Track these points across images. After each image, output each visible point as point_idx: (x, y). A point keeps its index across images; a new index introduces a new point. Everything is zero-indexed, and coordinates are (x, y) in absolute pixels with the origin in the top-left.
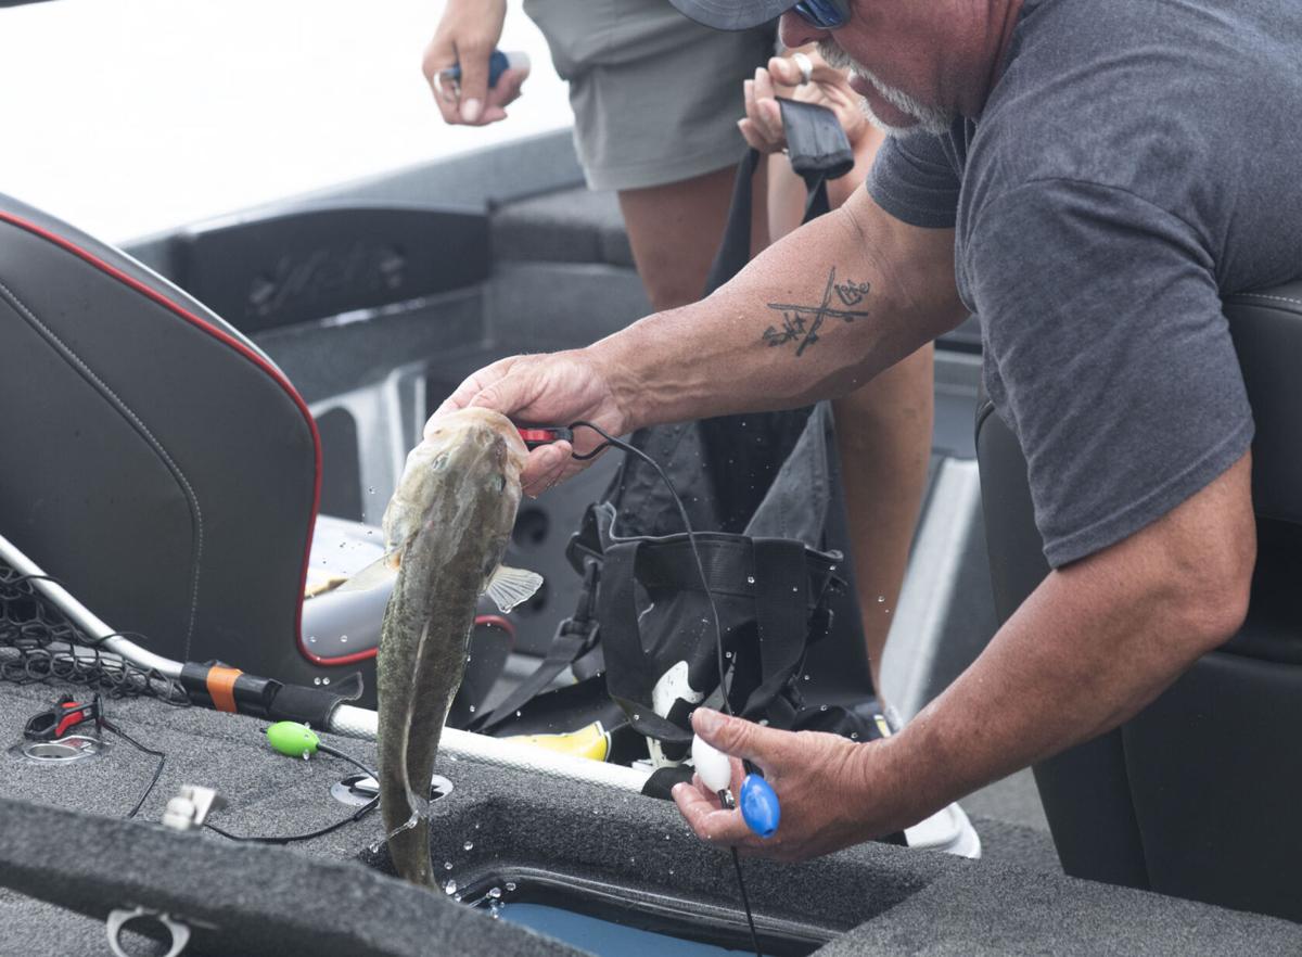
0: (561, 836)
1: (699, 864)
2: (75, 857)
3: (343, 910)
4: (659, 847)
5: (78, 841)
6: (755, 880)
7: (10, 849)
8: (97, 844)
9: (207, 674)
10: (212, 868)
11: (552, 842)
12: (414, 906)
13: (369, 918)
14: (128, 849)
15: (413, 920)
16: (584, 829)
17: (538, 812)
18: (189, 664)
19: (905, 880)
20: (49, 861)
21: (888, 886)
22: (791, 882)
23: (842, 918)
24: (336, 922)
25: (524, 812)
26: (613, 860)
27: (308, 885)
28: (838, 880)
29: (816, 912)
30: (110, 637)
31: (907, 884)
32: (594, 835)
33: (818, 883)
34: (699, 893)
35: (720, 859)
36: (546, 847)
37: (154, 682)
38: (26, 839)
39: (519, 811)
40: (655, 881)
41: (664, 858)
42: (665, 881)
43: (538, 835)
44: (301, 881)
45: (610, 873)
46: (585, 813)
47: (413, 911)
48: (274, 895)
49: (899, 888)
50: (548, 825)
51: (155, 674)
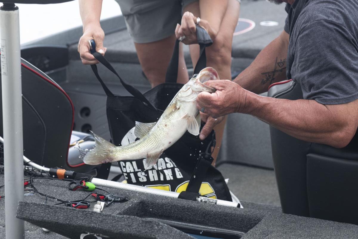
0: (160, 210)
1: (199, 216)
2: (76, 221)
3: (153, 232)
4: (187, 212)
5: (77, 216)
6: (214, 219)
7: (58, 219)
8: (82, 217)
9: (57, 171)
10: (115, 222)
11: (158, 211)
12: (167, 230)
13: (159, 234)
14: (91, 218)
15: (167, 234)
16: (167, 208)
17: (154, 204)
18: (51, 168)
19: (255, 218)
20: (69, 222)
21: (251, 219)
22: (224, 219)
23: (238, 228)
24: (151, 235)
25: (150, 204)
26: (175, 216)
27: (142, 226)
28: (237, 218)
29: (231, 227)
30: (29, 162)
31: (256, 219)
32: (170, 209)
33: (232, 219)
34: (199, 223)
35: (204, 214)
36: (156, 212)
37: (43, 174)
38: (62, 216)
39: (149, 203)
40: (186, 220)
41: (189, 214)
42: (189, 220)
43: (154, 210)
44: (140, 225)
45: (174, 219)
46: (167, 204)
47: (167, 231)
48: (133, 229)
49: (254, 220)
50: (157, 207)
51: (43, 171)
